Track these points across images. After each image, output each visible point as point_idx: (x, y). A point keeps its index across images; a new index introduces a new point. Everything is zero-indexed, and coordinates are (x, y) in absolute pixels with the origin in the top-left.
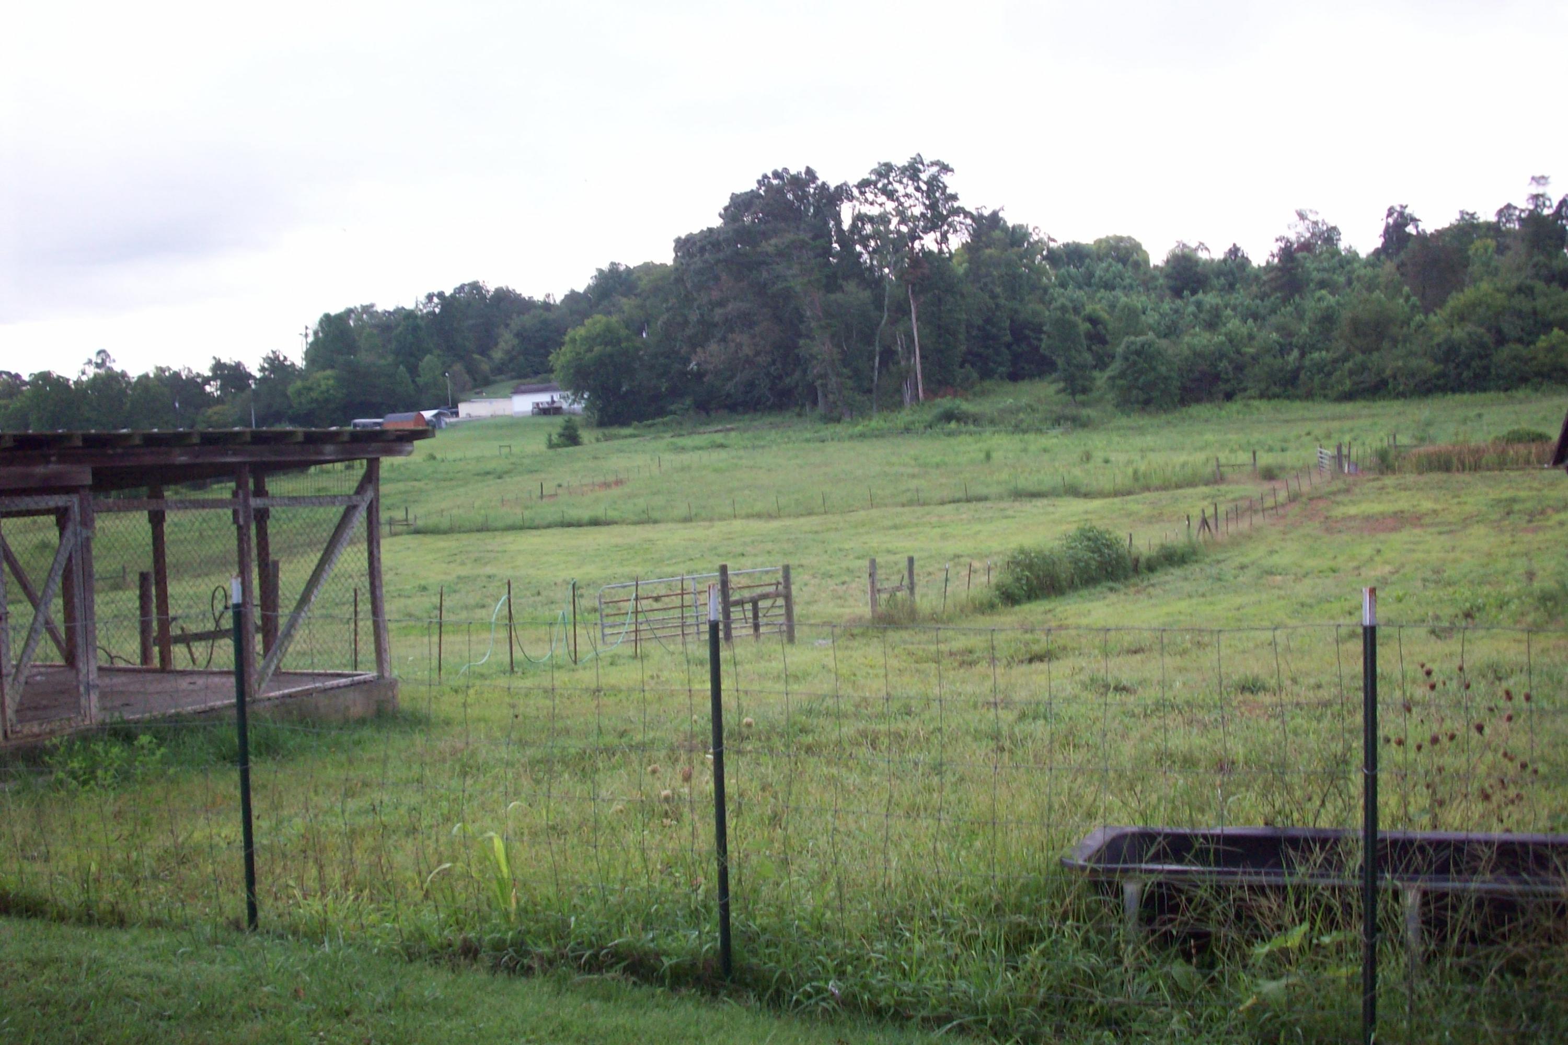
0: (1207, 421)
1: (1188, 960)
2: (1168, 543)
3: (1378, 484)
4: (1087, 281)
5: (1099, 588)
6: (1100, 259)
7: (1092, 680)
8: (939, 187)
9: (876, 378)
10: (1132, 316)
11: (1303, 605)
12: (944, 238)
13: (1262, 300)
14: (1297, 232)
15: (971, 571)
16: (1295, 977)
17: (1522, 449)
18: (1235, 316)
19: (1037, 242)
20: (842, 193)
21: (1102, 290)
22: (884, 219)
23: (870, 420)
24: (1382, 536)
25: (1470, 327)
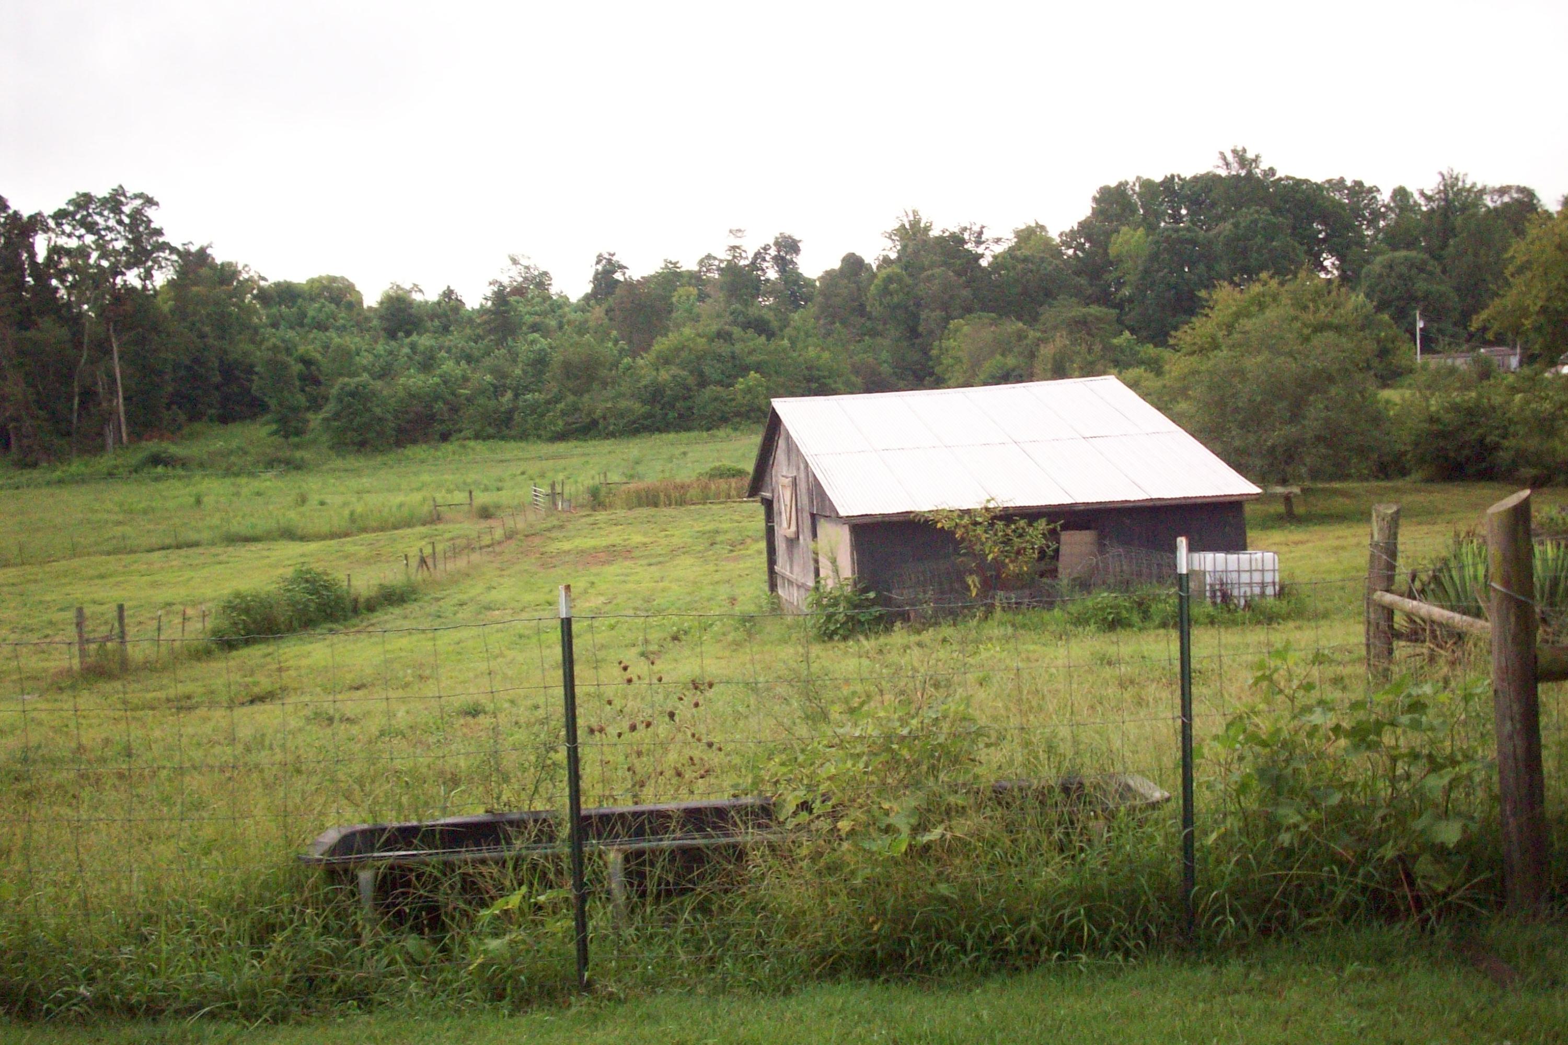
0: (423, 462)
1: (422, 933)
2: (386, 582)
3: (591, 520)
4: (300, 322)
5: (318, 631)
6: (312, 299)
7: (316, 713)
8: (143, 221)
9: (75, 421)
10: (346, 355)
11: (521, 636)
12: (148, 275)
13: (476, 343)
14: (509, 276)
15: (185, 619)
16: (516, 934)
17: (723, 484)
18: (449, 358)
19: (247, 280)
20: (35, 223)
21: (315, 331)
22: (83, 252)
23: (69, 465)
24: (594, 570)
25: (674, 370)
